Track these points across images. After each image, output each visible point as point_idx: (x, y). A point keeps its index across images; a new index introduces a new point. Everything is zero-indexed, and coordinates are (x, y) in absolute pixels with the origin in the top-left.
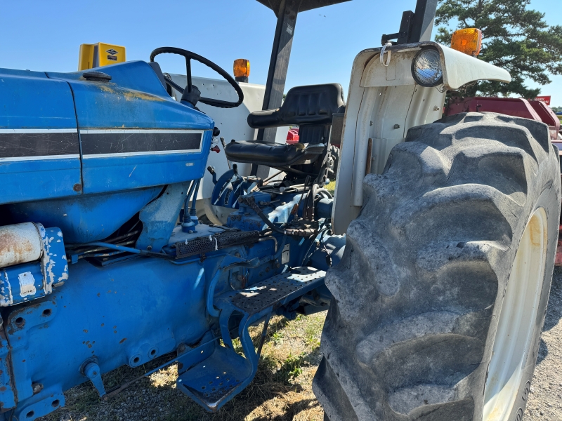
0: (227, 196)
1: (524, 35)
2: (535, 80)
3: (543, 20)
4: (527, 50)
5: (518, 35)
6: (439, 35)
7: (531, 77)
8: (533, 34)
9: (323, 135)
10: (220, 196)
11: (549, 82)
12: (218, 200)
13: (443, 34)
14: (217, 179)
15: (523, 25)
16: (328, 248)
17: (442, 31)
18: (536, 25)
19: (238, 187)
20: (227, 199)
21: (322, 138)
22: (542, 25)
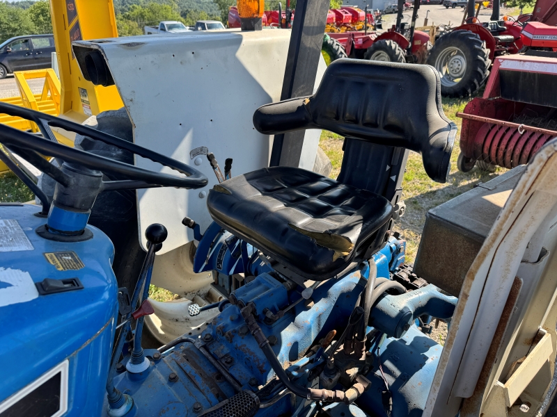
0: (220, 256)
9: (389, 162)
10: (209, 256)
12: (205, 263)
14: (202, 232)
16: (386, 370)
19: (237, 244)
20: (220, 261)
21: (388, 168)
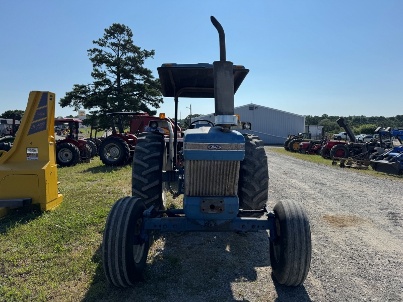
1: (142, 80)
2: (153, 106)
3: (152, 74)
4: (148, 90)
5: (140, 80)
6: (94, 72)
7: (151, 104)
8: (147, 81)
11: (159, 107)
13: (96, 72)
15: (141, 75)
17: (96, 70)
18: (149, 76)
22: (152, 77)
